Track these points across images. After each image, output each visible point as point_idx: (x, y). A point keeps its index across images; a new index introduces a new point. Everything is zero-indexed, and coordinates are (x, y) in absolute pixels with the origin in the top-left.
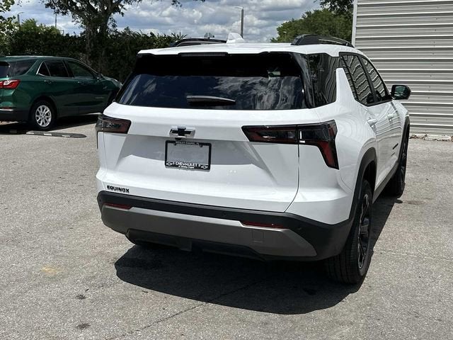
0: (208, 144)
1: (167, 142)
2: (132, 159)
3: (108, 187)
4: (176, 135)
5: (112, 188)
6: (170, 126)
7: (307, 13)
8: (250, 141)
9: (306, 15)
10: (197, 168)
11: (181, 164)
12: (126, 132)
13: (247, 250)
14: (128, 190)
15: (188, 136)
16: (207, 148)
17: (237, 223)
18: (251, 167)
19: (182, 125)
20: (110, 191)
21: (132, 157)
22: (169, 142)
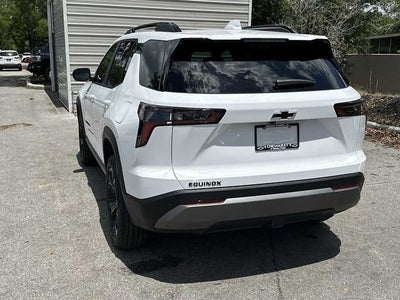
0: (297, 124)
1: (256, 127)
2: (215, 150)
4: (279, 119)
5: (196, 184)
10: (289, 147)
11: (272, 146)
12: (217, 122)
14: (219, 183)
15: (289, 118)
17: (329, 190)
19: (284, 108)
20: (193, 188)
22: (258, 126)
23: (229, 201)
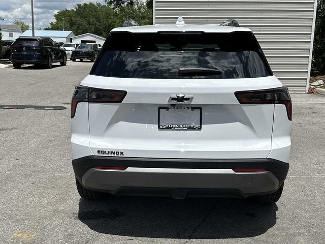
0: (199, 108)
1: (160, 108)
2: (122, 125)
3: (99, 152)
4: (175, 102)
5: (103, 152)
6: (169, 94)
7: (78, 5)
8: (241, 103)
9: (77, 6)
10: (190, 128)
11: (174, 126)
12: (121, 102)
13: (236, 192)
14: (122, 153)
15: (186, 102)
16: (199, 111)
17: (230, 171)
18: (237, 124)
20: (101, 155)
21: (122, 123)
22: (161, 108)
23: (129, 169)
